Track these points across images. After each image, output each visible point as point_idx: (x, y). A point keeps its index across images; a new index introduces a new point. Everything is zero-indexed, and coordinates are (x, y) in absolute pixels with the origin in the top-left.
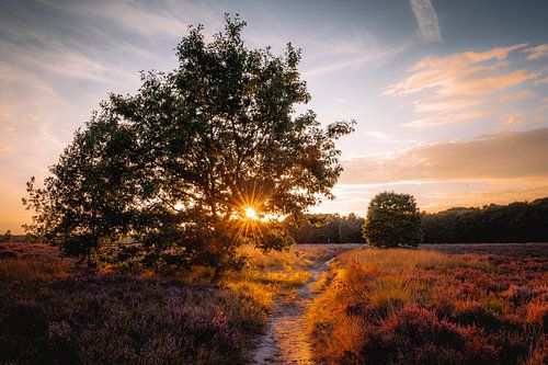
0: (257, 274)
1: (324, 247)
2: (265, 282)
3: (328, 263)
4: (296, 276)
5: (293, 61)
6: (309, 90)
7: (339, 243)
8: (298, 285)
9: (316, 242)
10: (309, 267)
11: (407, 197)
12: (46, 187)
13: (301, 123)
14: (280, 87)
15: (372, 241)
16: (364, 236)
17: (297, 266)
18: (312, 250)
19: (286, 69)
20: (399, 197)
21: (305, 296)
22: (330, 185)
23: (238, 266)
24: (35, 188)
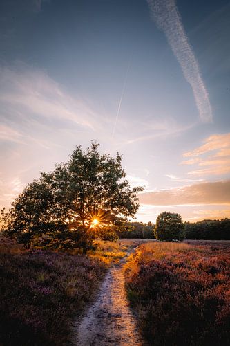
0: (101, 253)
1: (134, 240)
2: (106, 256)
3: (135, 249)
4: (119, 254)
5: (119, 159)
6: (125, 172)
7: (142, 238)
8: (120, 258)
9: (130, 238)
10: (126, 250)
11: (177, 215)
12: (10, 212)
13: (122, 186)
14: (114, 171)
15: (159, 238)
16: (155, 235)
17: (120, 250)
18: (127, 242)
19: (116, 163)
20: (172, 214)
21: (123, 262)
22: (134, 213)
23: (94, 248)
24: (5, 212)
